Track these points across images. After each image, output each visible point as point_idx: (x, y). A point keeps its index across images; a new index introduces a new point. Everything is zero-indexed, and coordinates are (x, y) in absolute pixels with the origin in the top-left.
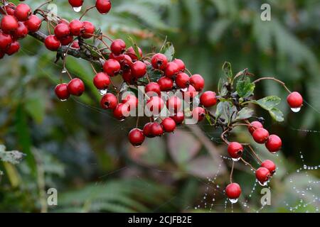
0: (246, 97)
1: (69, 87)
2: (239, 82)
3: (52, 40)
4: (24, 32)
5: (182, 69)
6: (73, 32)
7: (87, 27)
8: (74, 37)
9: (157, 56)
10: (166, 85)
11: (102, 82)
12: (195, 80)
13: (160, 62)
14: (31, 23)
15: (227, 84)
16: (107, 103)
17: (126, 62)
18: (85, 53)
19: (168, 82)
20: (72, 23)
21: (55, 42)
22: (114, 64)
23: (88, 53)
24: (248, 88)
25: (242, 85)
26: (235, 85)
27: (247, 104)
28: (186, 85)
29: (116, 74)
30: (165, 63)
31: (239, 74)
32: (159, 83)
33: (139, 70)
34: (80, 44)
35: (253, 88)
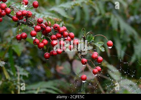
0: (91, 42)
1: (21, 36)
2: (88, 36)
3: (15, 18)
4: (4, 14)
5: (65, 30)
6: (23, 15)
7: (29, 13)
8: (24, 17)
9: (56, 25)
10: (59, 36)
11: (33, 34)
12: (71, 35)
13: (56, 27)
14: (7, 11)
15: (84, 37)
16: (35, 42)
17: (43, 27)
18: (28, 23)
19: (60, 35)
20: (23, 11)
21: (16, 18)
22: (38, 27)
23: (29, 23)
24: (92, 38)
25: (89, 37)
26: (86, 37)
27: (91, 45)
28: (67, 36)
29: (39, 31)
30: (59, 28)
31: (88, 33)
32: (56, 35)
33: (48, 30)
34: (26, 20)
35: (93, 38)
